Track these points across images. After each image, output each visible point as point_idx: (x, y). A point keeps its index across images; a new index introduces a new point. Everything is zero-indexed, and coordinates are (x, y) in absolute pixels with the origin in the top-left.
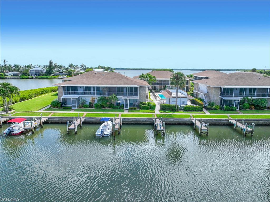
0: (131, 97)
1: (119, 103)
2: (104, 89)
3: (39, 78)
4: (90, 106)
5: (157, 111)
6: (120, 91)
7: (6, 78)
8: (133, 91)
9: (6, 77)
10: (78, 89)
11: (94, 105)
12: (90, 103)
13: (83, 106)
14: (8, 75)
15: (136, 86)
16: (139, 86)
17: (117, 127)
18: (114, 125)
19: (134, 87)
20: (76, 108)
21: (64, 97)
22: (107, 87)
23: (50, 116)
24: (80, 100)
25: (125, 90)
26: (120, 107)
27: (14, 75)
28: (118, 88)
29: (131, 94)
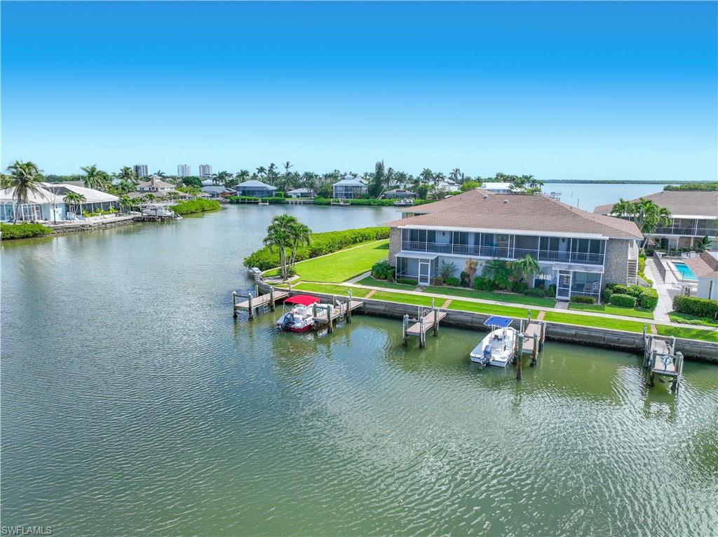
0: (580, 268)
1: (543, 281)
2: (502, 240)
3: (352, 204)
4: (464, 283)
5: (662, 314)
6: (550, 247)
7: (288, 203)
8: (590, 250)
9: (287, 199)
10: (438, 237)
11: (473, 282)
12: (464, 275)
13: (445, 280)
14: (291, 197)
15: (599, 237)
16: (608, 238)
17: (528, 346)
18: (520, 341)
19: (593, 241)
20: (428, 284)
21: (403, 254)
22: (512, 236)
23: (367, 298)
24: (440, 264)
25: (562, 246)
26: (543, 293)
27: (303, 195)
28: (544, 239)
29: (581, 259)
